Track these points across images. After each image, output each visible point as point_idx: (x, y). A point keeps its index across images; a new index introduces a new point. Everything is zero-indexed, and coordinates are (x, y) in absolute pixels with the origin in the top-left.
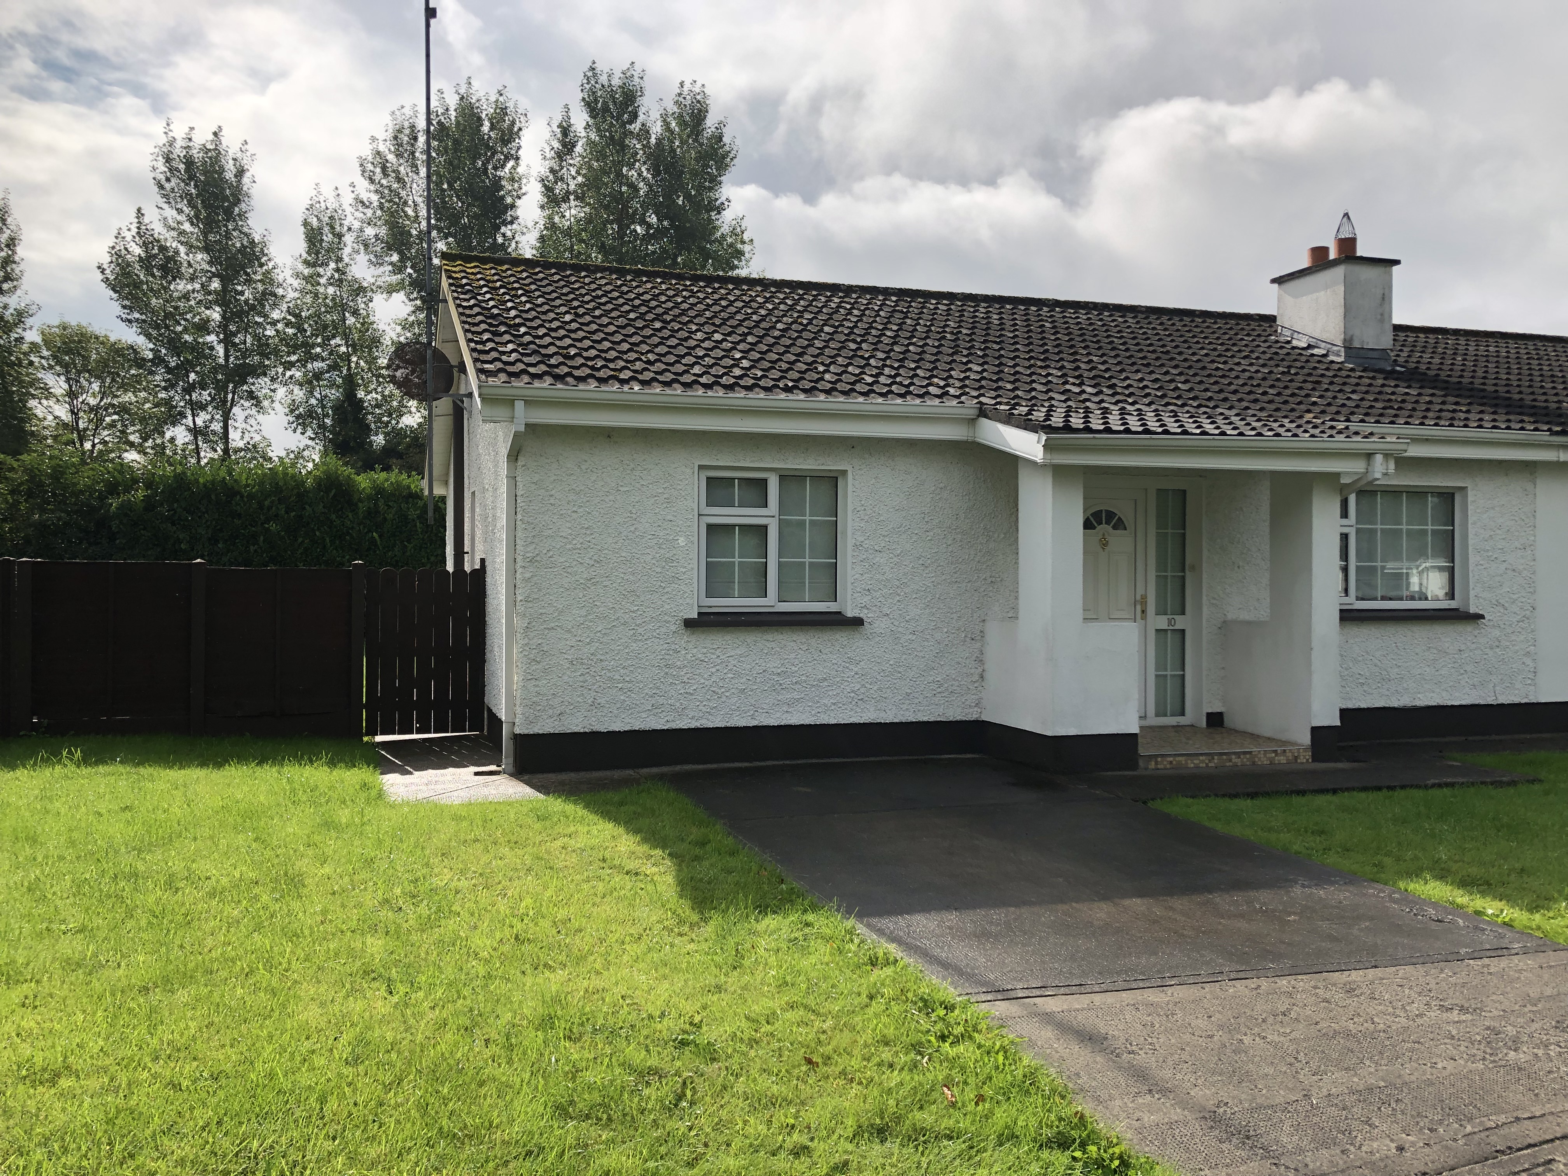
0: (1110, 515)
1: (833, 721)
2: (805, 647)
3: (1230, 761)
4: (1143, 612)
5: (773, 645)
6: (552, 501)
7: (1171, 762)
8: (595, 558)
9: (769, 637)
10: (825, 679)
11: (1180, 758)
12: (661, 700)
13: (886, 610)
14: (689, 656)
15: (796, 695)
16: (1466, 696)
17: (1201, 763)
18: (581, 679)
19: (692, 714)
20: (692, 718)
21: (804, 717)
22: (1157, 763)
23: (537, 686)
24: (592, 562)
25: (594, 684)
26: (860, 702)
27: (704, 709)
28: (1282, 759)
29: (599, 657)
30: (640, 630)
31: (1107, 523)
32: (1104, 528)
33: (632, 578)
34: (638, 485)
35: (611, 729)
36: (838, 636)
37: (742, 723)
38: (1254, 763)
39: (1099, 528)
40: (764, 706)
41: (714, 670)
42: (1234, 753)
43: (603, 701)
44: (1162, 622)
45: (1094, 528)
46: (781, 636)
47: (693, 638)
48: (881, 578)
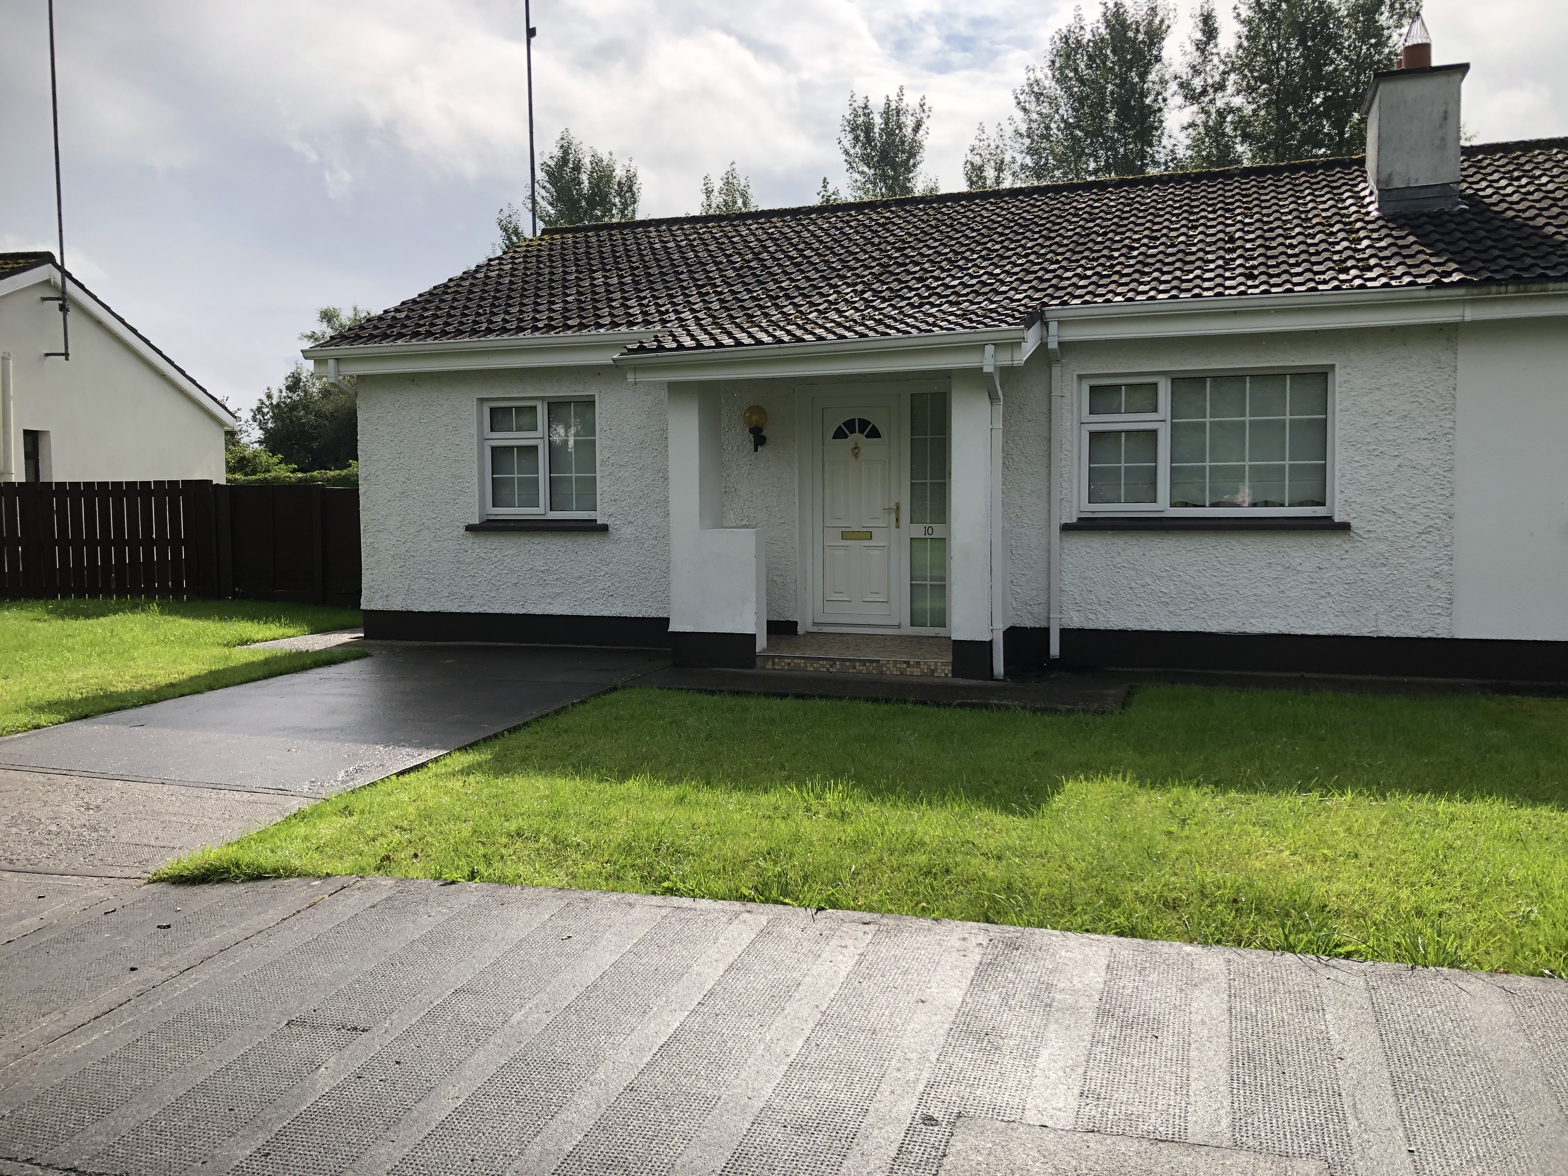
0: (864, 424)
1: (586, 614)
2: (563, 549)
3: (854, 667)
4: (897, 520)
5: (538, 547)
6: (377, 433)
7: (789, 664)
8: (406, 476)
9: (536, 540)
10: (581, 577)
11: (799, 661)
12: (455, 589)
13: (630, 518)
14: (474, 555)
15: (558, 591)
16: (1329, 625)
17: (823, 667)
18: (400, 570)
19: (477, 601)
20: (478, 604)
21: (563, 608)
22: (774, 663)
23: (372, 574)
24: (404, 480)
25: (409, 574)
26: (610, 598)
27: (487, 598)
28: (916, 671)
29: (412, 553)
30: (439, 533)
31: (861, 431)
32: (857, 437)
33: (432, 492)
34: (434, 418)
35: (420, 610)
36: (590, 540)
37: (514, 611)
38: (881, 672)
39: (852, 437)
40: (532, 598)
41: (493, 567)
42: (860, 661)
43: (415, 588)
44: (918, 531)
45: (846, 437)
46: (544, 540)
47: (477, 540)
48: (626, 489)
